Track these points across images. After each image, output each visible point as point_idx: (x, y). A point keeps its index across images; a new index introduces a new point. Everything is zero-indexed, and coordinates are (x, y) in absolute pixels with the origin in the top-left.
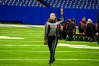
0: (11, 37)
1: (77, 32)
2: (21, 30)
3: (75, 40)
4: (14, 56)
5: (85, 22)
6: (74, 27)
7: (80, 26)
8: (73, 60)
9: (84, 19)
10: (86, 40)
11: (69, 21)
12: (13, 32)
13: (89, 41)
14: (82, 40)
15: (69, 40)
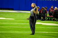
0: (6, 18)
1: (48, 15)
2: (13, 14)
3: (47, 20)
4: (8, 30)
5: (53, 9)
6: (46, 12)
7: (50, 11)
8: (45, 33)
9: (52, 7)
10: (54, 20)
11: (43, 8)
12: (8, 15)
13: (56, 21)
14: (51, 20)
15: (43, 20)
